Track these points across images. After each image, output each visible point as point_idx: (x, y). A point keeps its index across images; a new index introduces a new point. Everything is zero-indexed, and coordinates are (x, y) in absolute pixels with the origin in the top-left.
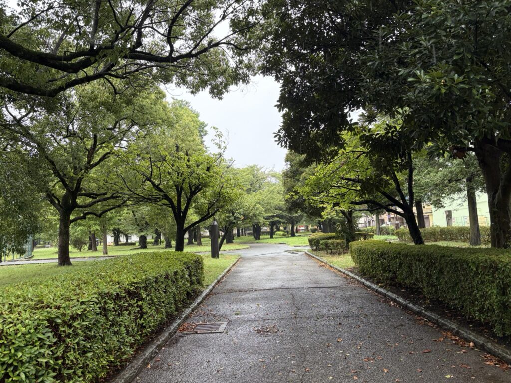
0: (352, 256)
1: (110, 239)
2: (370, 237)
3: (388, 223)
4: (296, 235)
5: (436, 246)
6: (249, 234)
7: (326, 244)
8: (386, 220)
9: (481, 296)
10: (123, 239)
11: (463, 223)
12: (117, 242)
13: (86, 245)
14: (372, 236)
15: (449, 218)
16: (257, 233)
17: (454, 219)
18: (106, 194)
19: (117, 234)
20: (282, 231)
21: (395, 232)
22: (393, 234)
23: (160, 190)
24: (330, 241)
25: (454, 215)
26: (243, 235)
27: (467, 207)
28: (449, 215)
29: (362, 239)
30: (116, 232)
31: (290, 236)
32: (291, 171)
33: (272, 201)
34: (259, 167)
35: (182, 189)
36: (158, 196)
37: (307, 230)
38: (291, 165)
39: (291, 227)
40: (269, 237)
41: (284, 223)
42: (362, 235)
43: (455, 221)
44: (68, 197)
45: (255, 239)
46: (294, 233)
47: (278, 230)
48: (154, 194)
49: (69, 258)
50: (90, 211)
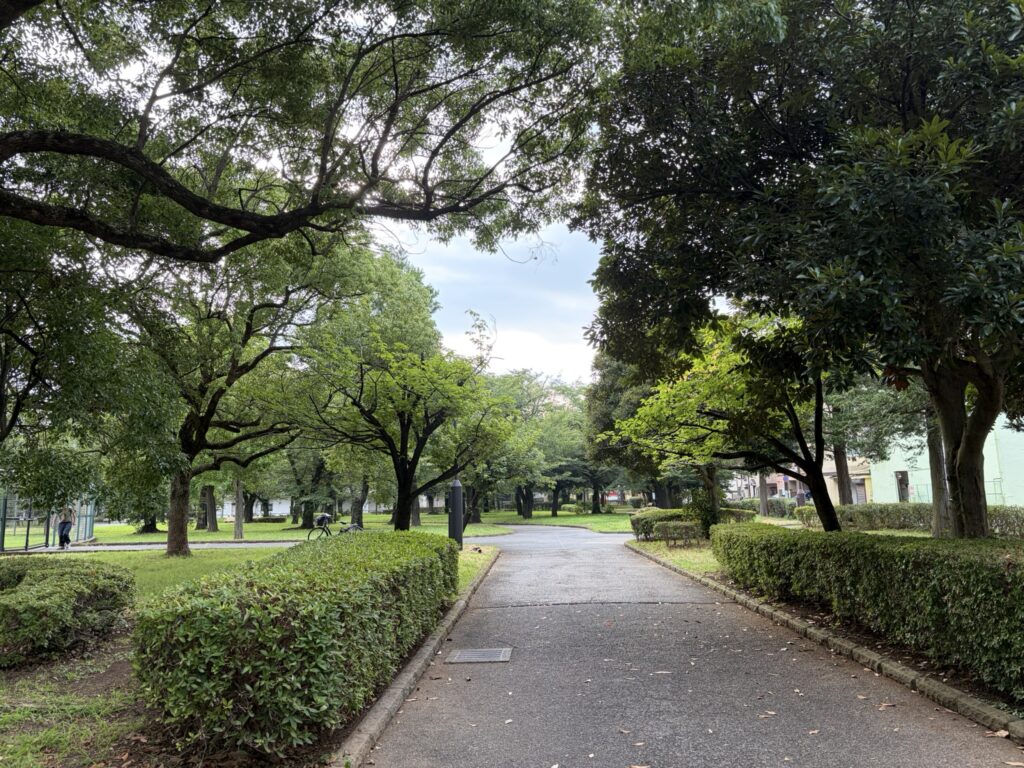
2: (749, 519)
3: (784, 492)
4: (603, 510)
6: (509, 508)
7: (665, 529)
8: (781, 487)
11: (923, 497)
12: (249, 515)
14: (751, 516)
15: (904, 486)
16: (524, 506)
17: (912, 488)
18: (256, 424)
19: (250, 499)
20: (573, 502)
22: (792, 516)
23: (373, 421)
24: (672, 524)
25: (911, 481)
26: (494, 509)
28: (903, 480)
29: (732, 521)
30: (249, 496)
31: (590, 512)
32: (602, 387)
33: (558, 440)
34: (533, 373)
35: (410, 421)
36: (370, 433)
37: (623, 502)
38: (603, 376)
39: (591, 494)
40: (550, 513)
41: (578, 485)
42: (732, 514)
43: (915, 490)
44: (190, 427)
45: (522, 517)
46: (597, 508)
47: (567, 500)
48: (360, 428)
49: (187, 542)
50: (227, 455)
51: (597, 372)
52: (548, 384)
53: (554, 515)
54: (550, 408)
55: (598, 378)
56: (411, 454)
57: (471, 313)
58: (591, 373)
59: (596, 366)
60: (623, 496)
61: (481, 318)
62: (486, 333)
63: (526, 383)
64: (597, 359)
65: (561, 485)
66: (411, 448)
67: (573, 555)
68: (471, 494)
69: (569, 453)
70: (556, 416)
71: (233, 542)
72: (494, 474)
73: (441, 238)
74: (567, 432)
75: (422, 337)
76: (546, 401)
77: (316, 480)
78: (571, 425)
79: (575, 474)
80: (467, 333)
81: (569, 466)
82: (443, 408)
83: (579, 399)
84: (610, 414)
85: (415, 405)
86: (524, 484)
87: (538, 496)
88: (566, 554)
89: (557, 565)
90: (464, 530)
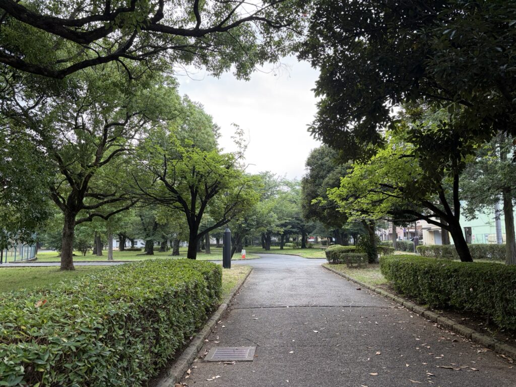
1: (116, 244)
2: (391, 252)
3: (402, 238)
4: (307, 246)
6: (258, 245)
7: (346, 257)
10: (128, 244)
11: (484, 241)
12: (122, 247)
13: (91, 248)
15: (468, 235)
16: (266, 244)
17: (473, 236)
19: (122, 239)
20: (291, 242)
23: (173, 191)
24: (350, 254)
26: (250, 245)
28: (468, 232)
30: (122, 237)
31: (300, 247)
32: (311, 176)
33: (284, 209)
35: (197, 191)
36: (171, 198)
37: (316, 242)
38: (312, 170)
39: (300, 238)
40: (279, 248)
41: (296, 233)
42: (382, 249)
43: (475, 237)
44: (74, 196)
45: (265, 249)
46: (304, 245)
47: (288, 241)
48: (167, 195)
49: (72, 262)
50: (96, 213)
51: (309, 167)
52: (279, 180)
53: (282, 249)
54: (278, 192)
55: (309, 171)
56: (197, 211)
57: (234, 125)
58: (305, 168)
59: (308, 164)
60: (317, 239)
61: (240, 128)
62: (243, 137)
63: (268, 179)
64: (309, 159)
65: (286, 233)
66: (198, 208)
67: (294, 272)
69: (290, 215)
70: (284, 196)
71: (107, 262)
72: (249, 225)
73: (214, 74)
74: (289, 205)
75: (206, 144)
76: (278, 189)
78: (291, 202)
79: (293, 227)
80: (232, 137)
81: (289, 223)
82: (216, 183)
84: (316, 191)
85: (199, 181)
86: (266, 231)
87: (273, 238)
88: (289, 271)
89: (285, 278)
90: (232, 257)
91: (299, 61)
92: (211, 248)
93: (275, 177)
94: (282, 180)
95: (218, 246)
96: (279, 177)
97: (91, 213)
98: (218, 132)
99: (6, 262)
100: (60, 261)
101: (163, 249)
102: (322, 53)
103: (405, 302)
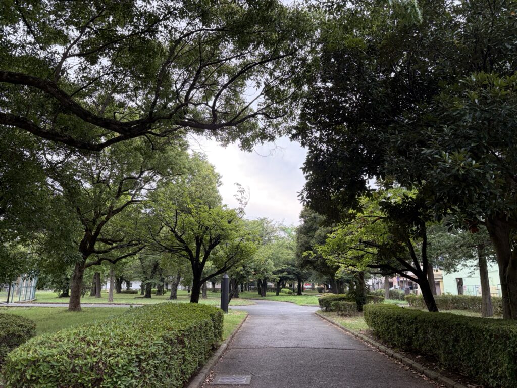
0: (365, 319)
2: (380, 301)
3: (397, 287)
4: (303, 293)
5: (450, 314)
6: (254, 290)
7: (337, 305)
8: (395, 284)
9: (495, 364)
10: (124, 287)
11: (475, 293)
12: (118, 289)
14: (382, 300)
15: (461, 286)
16: (262, 289)
17: (465, 287)
18: (122, 241)
19: (119, 281)
20: (287, 288)
21: (406, 296)
22: (403, 299)
23: (181, 241)
24: (342, 302)
25: (465, 283)
26: (246, 290)
27: (479, 276)
28: (460, 282)
29: (372, 303)
30: (119, 279)
31: (296, 294)
32: (305, 227)
33: (280, 255)
34: (269, 220)
35: (201, 242)
36: (180, 247)
37: (313, 289)
38: (305, 222)
39: (297, 284)
40: (275, 293)
41: (291, 279)
42: (372, 298)
43: (466, 289)
44: (86, 241)
45: (260, 295)
46: (300, 292)
47: (284, 287)
48: (175, 245)
49: (80, 304)
50: (105, 257)
51: (302, 219)
52: (276, 226)
53: (278, 294)
54: (277, 238)
55: (303, 223)
56: (201, 260)
57: (237, 184)
58: (299, 219)
59: (302, 216)
60: (313, 286)
61: (242, 187)
62: (244, 195)
63: (265, 225)
64: (302, 212)
65: (282, 279)
66: (201, 256)
67: (287, 318)
68: (234, 282)
69: (286, 262)
70: (280, 242)
71: (107, 304)
72: (247, 272)
73: (223, 145)
74: (285, 251)
75: (211, 198)
76: (275, 234)
77: (154, 272)
78: (287, 248)
79: (289, 273)
80: (235, 195)
81: (286, 269)
82: (219, 235)
83: (292, 234)
84: (309, 242)
85: (204, 232)
86: (262, 278)
87: (269, 284)
88: (283, 317)
89: (278, 324)
90: (229, 302)
91: (292, 141)
92: (208, 292)
93: (272, 223)
94: (279, 225)
95: (214, 290)
96: (276, 222)
97: (100, 257)
98: (220, 180)
99: (11, 302)
100: (69, 302)
101: (160, 292)
102: (310, 135)
103: (380, 346)
